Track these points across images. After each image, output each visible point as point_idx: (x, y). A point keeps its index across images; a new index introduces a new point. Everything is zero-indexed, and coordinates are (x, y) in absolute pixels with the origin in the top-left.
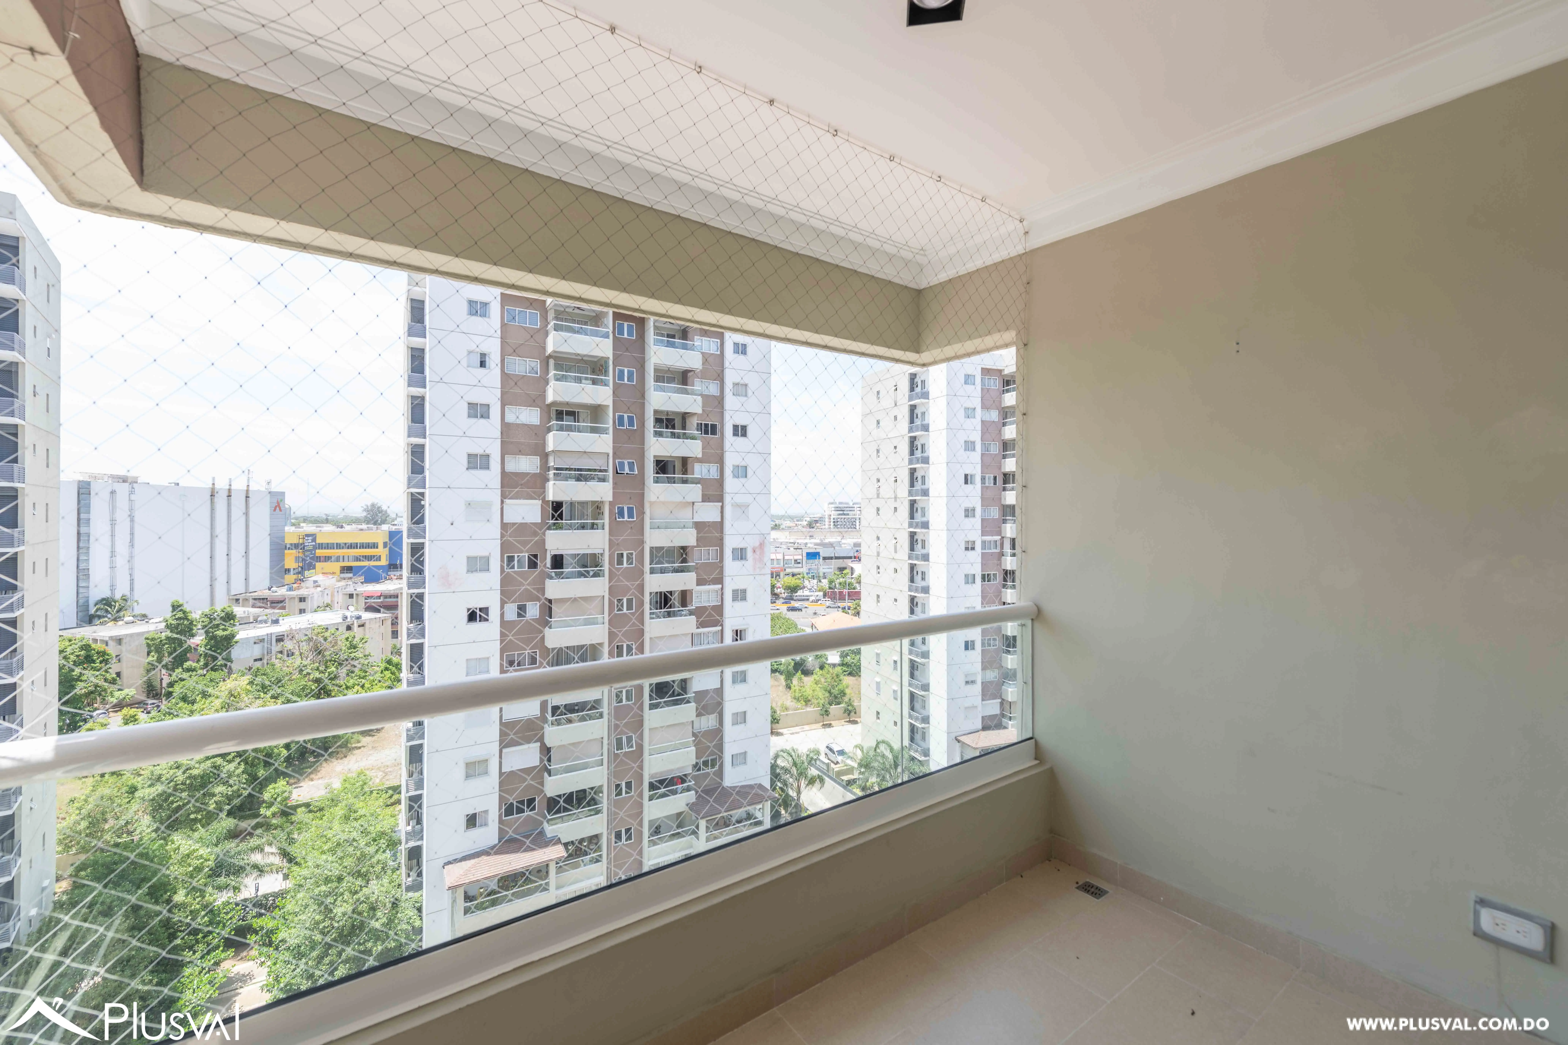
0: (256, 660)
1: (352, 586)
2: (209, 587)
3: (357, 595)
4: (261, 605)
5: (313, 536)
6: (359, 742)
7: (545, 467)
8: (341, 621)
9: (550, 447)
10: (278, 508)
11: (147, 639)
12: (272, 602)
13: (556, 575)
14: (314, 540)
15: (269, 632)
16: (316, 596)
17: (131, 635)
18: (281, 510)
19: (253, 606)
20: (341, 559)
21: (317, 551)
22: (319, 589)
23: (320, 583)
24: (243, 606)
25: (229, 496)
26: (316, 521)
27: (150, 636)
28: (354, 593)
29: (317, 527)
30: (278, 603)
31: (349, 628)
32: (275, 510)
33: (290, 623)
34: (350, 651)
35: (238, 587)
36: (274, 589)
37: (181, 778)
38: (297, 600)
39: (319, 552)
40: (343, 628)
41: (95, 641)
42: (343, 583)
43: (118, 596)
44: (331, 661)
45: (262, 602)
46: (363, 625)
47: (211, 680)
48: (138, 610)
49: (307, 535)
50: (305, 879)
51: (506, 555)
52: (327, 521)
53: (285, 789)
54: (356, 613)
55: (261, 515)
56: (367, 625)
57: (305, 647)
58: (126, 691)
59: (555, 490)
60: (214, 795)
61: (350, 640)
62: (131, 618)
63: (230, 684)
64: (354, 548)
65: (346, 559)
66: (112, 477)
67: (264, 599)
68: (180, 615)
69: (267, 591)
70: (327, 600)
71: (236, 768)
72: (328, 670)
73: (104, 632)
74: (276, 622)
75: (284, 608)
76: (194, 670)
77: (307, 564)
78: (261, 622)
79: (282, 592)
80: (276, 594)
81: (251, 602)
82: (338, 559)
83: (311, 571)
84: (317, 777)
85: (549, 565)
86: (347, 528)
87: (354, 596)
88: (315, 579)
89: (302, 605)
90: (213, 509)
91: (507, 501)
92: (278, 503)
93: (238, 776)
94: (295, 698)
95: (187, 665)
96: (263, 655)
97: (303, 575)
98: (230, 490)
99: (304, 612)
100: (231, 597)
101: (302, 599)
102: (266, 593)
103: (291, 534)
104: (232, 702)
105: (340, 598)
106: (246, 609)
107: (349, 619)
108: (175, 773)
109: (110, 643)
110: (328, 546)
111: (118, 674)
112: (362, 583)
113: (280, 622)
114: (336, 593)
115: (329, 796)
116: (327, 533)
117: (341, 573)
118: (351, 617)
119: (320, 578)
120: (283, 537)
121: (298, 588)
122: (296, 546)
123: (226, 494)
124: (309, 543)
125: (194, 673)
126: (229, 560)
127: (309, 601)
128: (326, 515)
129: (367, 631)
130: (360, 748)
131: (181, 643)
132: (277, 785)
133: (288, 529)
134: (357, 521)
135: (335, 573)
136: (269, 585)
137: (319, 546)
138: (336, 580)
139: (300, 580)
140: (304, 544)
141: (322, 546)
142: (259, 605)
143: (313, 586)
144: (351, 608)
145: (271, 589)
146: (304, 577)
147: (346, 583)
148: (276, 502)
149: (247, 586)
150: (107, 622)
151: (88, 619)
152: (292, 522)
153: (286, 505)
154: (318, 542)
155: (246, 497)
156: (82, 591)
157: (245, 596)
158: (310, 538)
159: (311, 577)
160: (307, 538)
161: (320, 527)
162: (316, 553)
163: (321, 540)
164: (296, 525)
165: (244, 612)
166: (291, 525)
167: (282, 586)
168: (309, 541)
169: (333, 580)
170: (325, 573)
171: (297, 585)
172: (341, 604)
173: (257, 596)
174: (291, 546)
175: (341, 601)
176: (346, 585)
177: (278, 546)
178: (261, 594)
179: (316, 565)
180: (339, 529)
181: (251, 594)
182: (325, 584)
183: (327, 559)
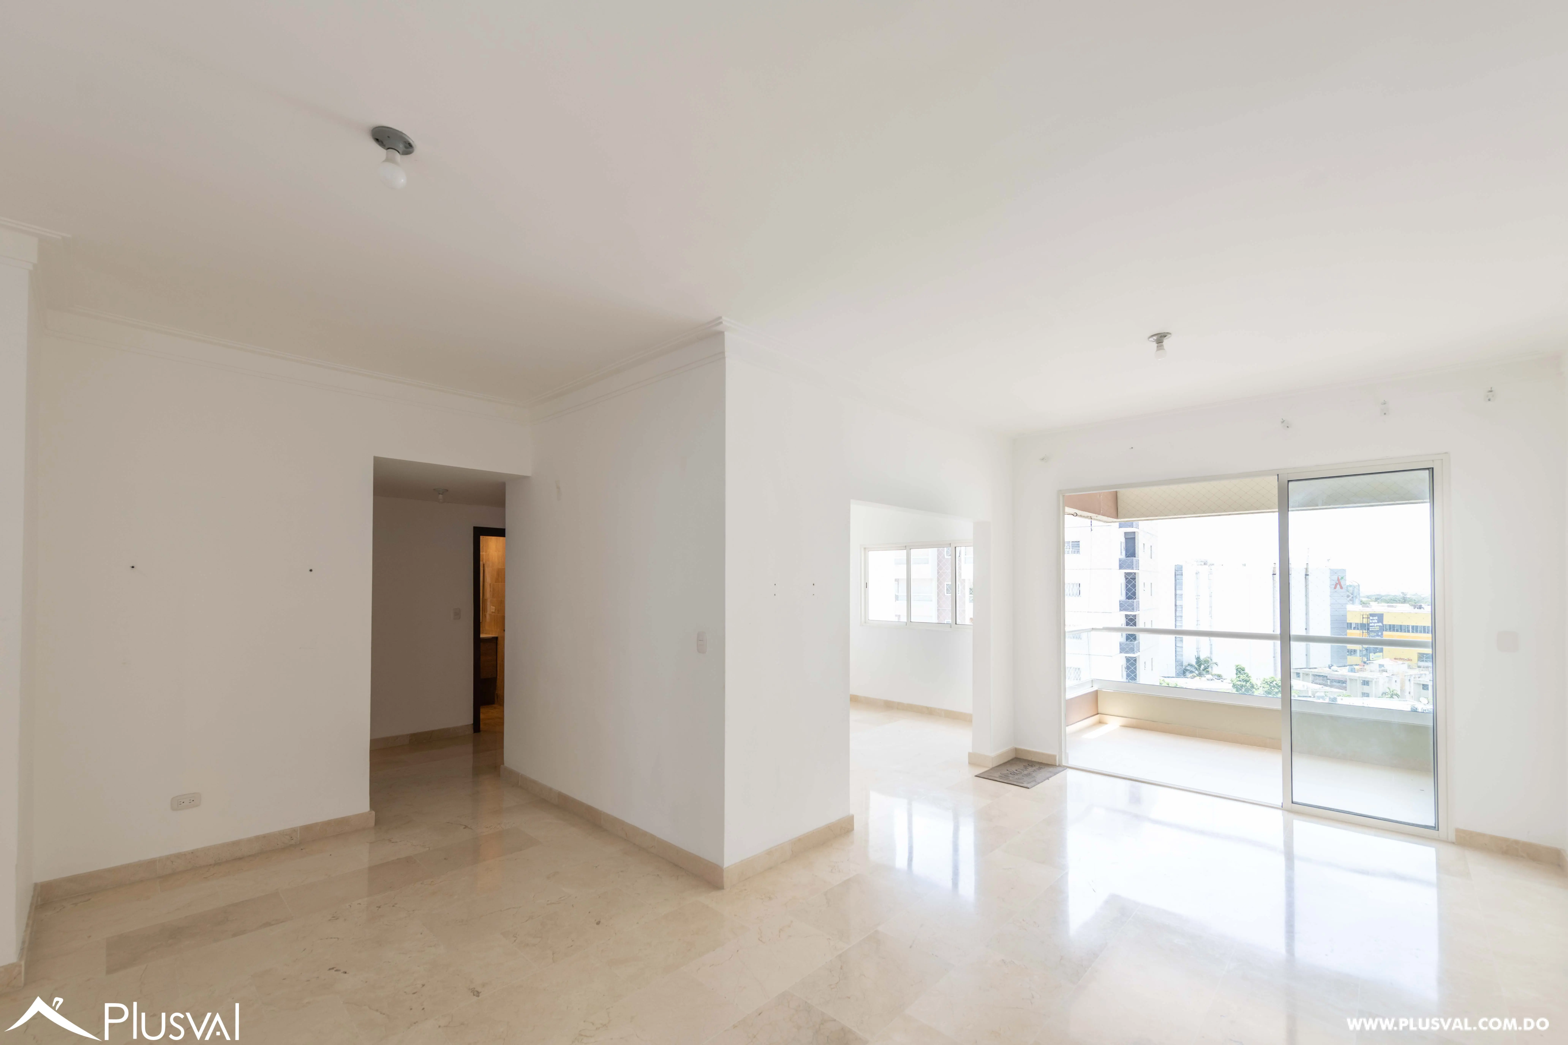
4: (1321, 682)
5: (1380, 617)
10: (1338, 586)
12: (1332, 681)
14: (1381, 621)
16: (1381, 682)
18: (1341, 588)
19: (1313, 682)
21: (1385, 633)
22: (1385, 674)
23: (1386, 667)
24: (1303, 681)
26: (1392, 601)
29: (1388, 606)
30: (1340, 683)
32: (1336, 587)
35: (1299, 662)
36: (1335, 668)
38: (1359, 683)
39: (1388, 635)
42: (1416, 671)
43: (1203, 658)
45: (1322, 679)
49: (1372, 615)
52: (1404, 600)
55: (1321, 593)
62: (1212, 677)
66: (1198, 561)
67: (1325, 677)
68: (1242, 677)
69: (1328, 669)
70: (1396, 688)
73: (1194, 683)
75: (1345, 688)
77: (1375, 644)
79: (1344, 672)
80: (1336, 673)
81: (1311, 678)
83: (1376, 655)
88: (1382, 664)
89: (1366, 689)
92: (1338, 580)
97: (1367, 656)
101: (1366, 683)
102: (1326, 671)
103: (1355, 613)
105: (1410, 687)
106: (1305, 683)
110: (1401, 628)
114: (1407, 682)
116: (1400, 614)
117: (1418, 660)
119: (1387, 662)
120: (1345, 617)
121: (1361, 670)
122: (1360, 626)
124: (1375, 625)
127: (1372, 685)
128: (1403, 593)
133: (1350, 607)
135: (1409, 660)
136: (1330, 663)
137: (1383, 628)
138: (1409, 667)
139: (1365, 663)
140: (1368, 624)
141: (1392, 628)
142: (1318, 681)
143: (1379, 671)
144: (1424, 701)
145: (1332, 668)
146: (1369, 659)
147: (1422, 672)
148: (1337, 579)
149: (1308, 662)
150: (1195, 677)
151: (1183, 672)
152: (1357, 601)
153: (1348, 583)
154: (1384, 623)
155: (1306, 575)
156: (1178, 649)
157: (1305, 671)
158: (1377, 618)
159: (1377, 660)
160: (1371, 618)
161: (1393, 606)
162: (1382, 634)
163: (1386, 621)
164: (1363, 604)
165: (1304, 686)
166: (1353, 604)
167: (1344, 666)
168: (1376, 621)
169: (1405, 666)
170: (1395, 659)
171: (1361, 667)
172: (1412, 694)
173: (1317, 672)
174: (1353, 626)
175: (1412, 691)
176: (1421, 674)
177: (1340, 624)
178: (1321, 671)
179: (1382, 648)
180: (1416, 610)
181: (1311, 670)
182: (1395, 670)
183: (1403, 644)
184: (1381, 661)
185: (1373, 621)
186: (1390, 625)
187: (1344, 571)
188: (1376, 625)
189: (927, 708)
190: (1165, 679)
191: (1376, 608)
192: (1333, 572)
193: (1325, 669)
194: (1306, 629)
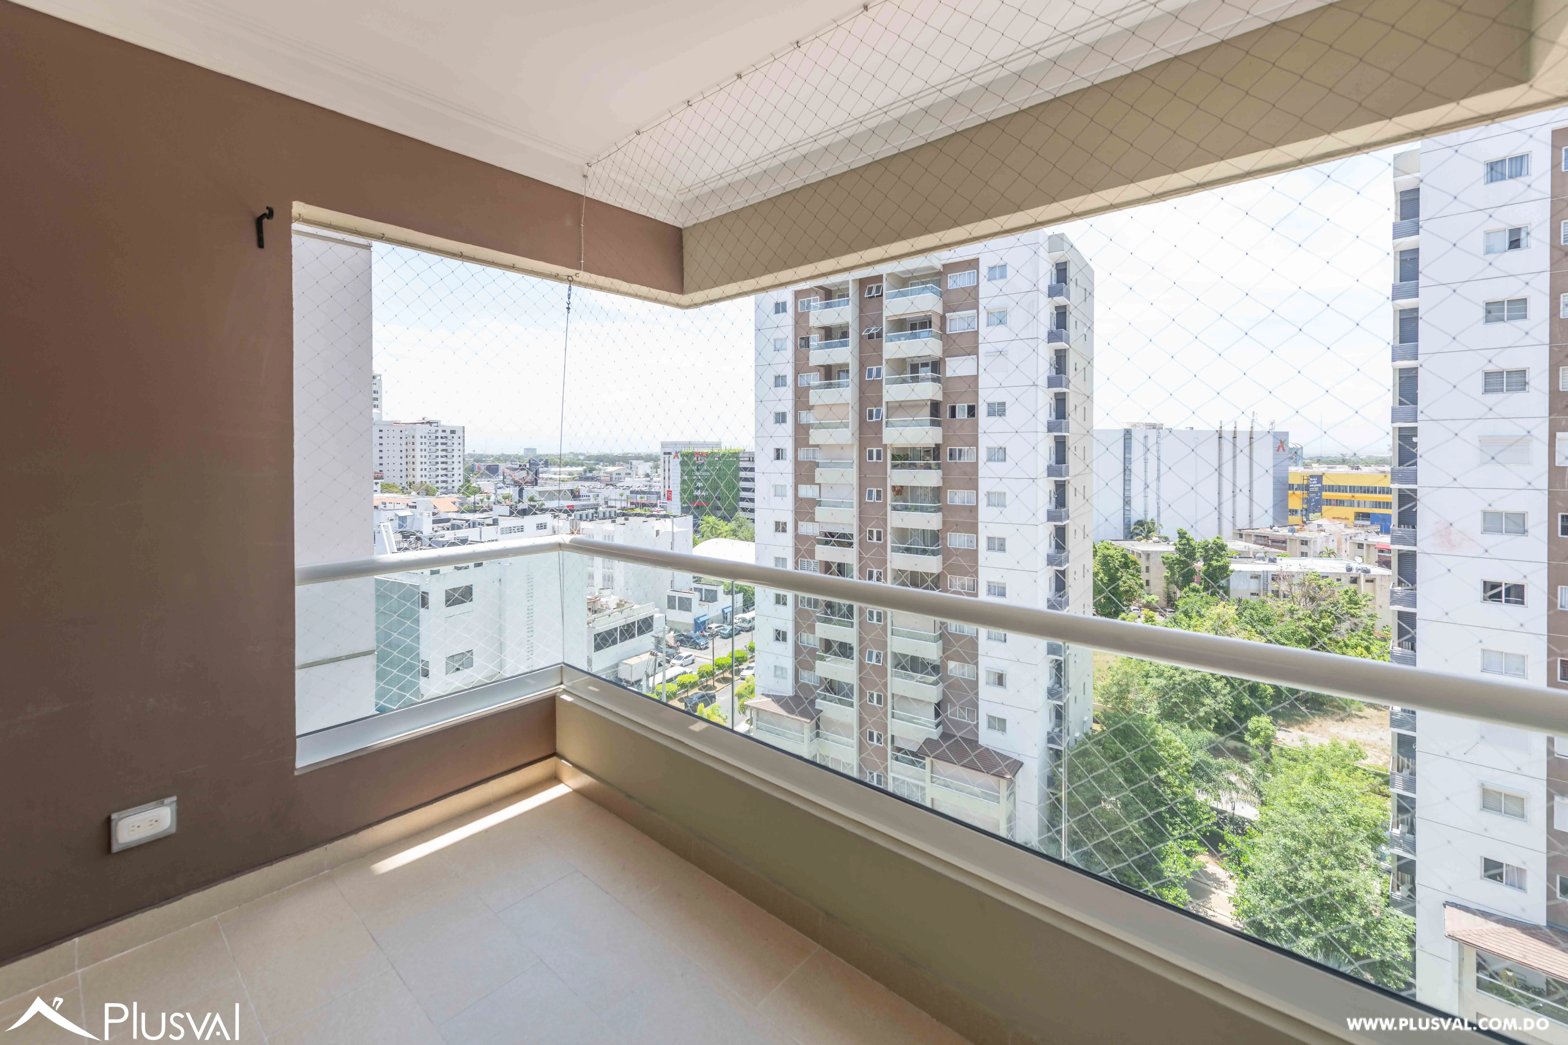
0: (1252, 594)
1: (1364, 535)
2: (1217, 520)
3: (1368, 546)
4: (1262, 542)
5: (1320, 478)
6: (1360, 710)
8: (1345, 571)
10: (1281, 449)
11: (1163, 557)
12: (1273, 541)
14: (1320, 482)
15: (1265, 570)
17: (1156, 552)
18: (1284, 450)
19: (1255, 543)
20: (1356, 504)
21: (1324, 493)
22: (1323, 534)
23: (1324, 527)
24: (1246, 541)
25: (1235, 438)
26: (1332, 462)
27: (1165, 555)
28: (1365, 543)
29: (1328, 468)
30: (1280, 543)
31: (1354, 581)
32: (1278, 450)
33: (1289, 564)
34: (1348, 606)
35: (1242, 522)
36: (1275, 528)
37: (1178, 679)
38: (1298, 543)
39: (1326, 495)
40: (1345, 580)
41: (1133, 552)
42: (1354, 531)
43: (1149, 520)
44: (1326, 611)
45: (1263, 540)
46: (1372, 581)
47: (1207, 603)
48: (1163, 534)
49: (1312, 476)
50: (1273, 822)
51: (1558, 514)
52: (1344, 462)
53: (1268, 726)
54: (1364, 566)
55: (1265, 455)
56: (1378, 581)
57: (1297, 592)
58: (1153, 597)
60: (1204, 705)
61: (1350, 593)
62: (1157, 539)
63: (1219, 609)
64: (1372, 492)
65: (1362, 505)
66: (1146, 425)
67: (1265, 537)
68: (1185, 541)
69: (1269, 529)
70: (1333, 546)
71: (1223, 688)
72: (1322, 621)
73: (1139, 546)
74: (1273, 561)
75: (1285, 549)
76: (1198, 591)
77: (1314, 505)
78: (1260, 559)
79: (1284, 532)
80: (1277, 533)
81: (1253, 538)
82: (1351, 504)
83: (1317, 514)
84: (1308, 729)
86: (1365, 470)
87: (1365, 546)
88: (1320, 523)
89: (1304, 549)
90: (1220, 450)
92: (1281, 442)
93: (1224, 696)
94: (1283, 640)
95: (1193, 585)
96: (1260, 591)
97: (1306, 516)
98: (1235, 432)
99: (1306, 556)
100: (1235, 532)
101: (1304, 542)
102: (1268, 532)
103: (1296, 473)
104: (1221, 627)
105: (1347, 547)
106: (1247, 544)
107: (1354, 571)
108: (1174, 674)
109: (1142, 555)
110: (1339, 489)
111: (1148, 582)
112: (1377, 533)
113: (1278, 561)
114: (1343, 541)
115: (1304, 750)
116: (1339, 475)
117: (1355, 519)
118: (1358, 570)
119: (1324, 522)
120: (1287, 478)
121: (1301, 530)
122: (1300, 487)
123: (1232, 435)
124: (1315, 485)
125: (1198, 594)
126: (1234, 497)
127: (1311, 544)
128: (1343, 455)
129: (1378, 589)
130: (1361, 717)
131: (1188, 565)
132: (1260, 719)
133: (1292, 469)
134: (1374, 462)
135: (1346, 519)
136: (1272, 524)
137: (1323, 489)
138: (1346, 526)
139: (1304, 522)
140: (1309, 485)
141: (1331, 488)
142: (1260, 542)
143: (1317, 530)
144: (1359, 560)
145: (1273, 528)
146: (1308, 519)
147: (1358, 531)
148: (1279, 442)
149: (1251, 522)
150: (1141, 539)
151: (1130, 535)
152: (1300, 463)
153: (1291, 446)
154: (1324, 483)
155: (1250, 438)
156: (1126, 512)
157: (1248, 531)
158: (1316, 479)
159: (1316, 520)
160: (1311, 479)
161: (1332, 468)
162: (1321, 494)
163: (1326, 482)
164: (1306, 466)
165: (1245, 547)
166: (1296, 465)
167: (1285, 526)
168: (1316, 482)
169: (1342, 526)
170: (1334, 518)
171: (1301, 527)
172: (1348, 553)
173: (1260, 533)
174: (1295, 487)
175: (1348, 550)
176: (1357, 534)
177: (1283, 487)
178: (1263, 531)
179: (1321, 508)
180: (1354, 470)
181: (1254, 531)
182: (1332, 530)
183: (1340, 503)
184: (1320, 521)
185: (1313, 482)
186: (1329, 486)
187: (1287, 434)
190: (1113, 542)
191: (1317, 469)
192: (1276, 435)
193: (1267, 529)
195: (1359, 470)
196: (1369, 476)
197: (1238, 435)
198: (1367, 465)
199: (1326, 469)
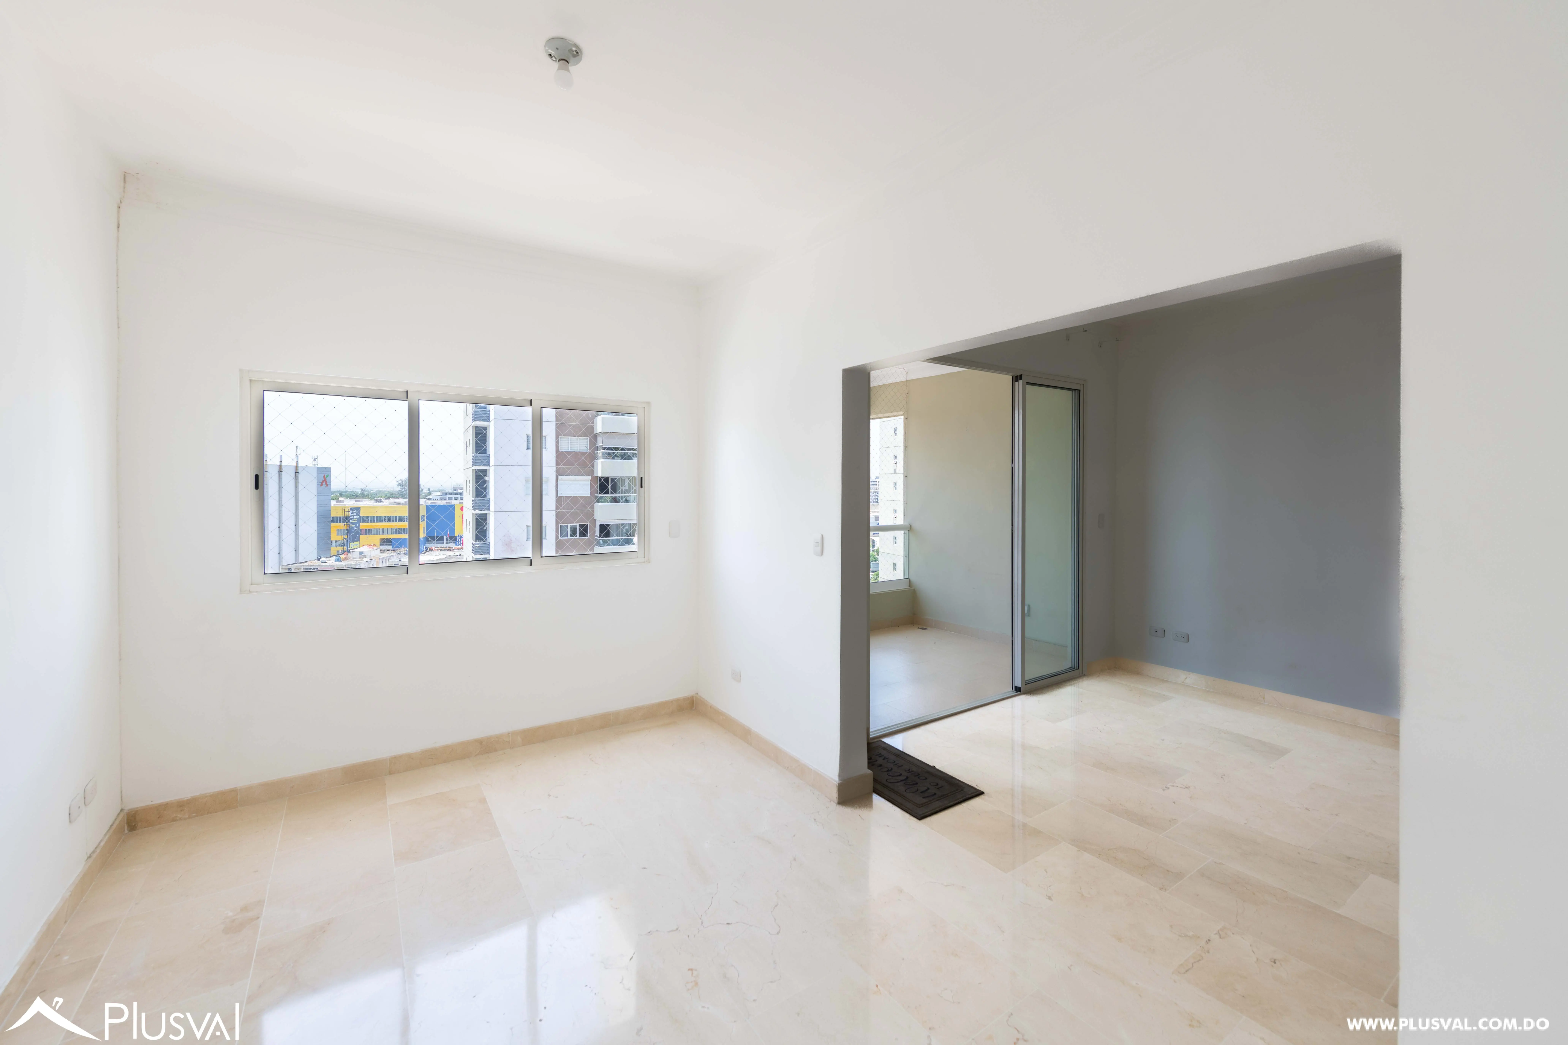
1: (395, 557)
5: (358, 509)
7: (594, 447)
9: (599, 429)
10: (324, 483)
13: (604, 542)
14: (358, 513)
18: (326, 485)
20: (381, 532)
21: (361, 524)
22: (365, 560)
23: (365, 554)
25: (280, 471)
26: (353, 495)
29: (356, 501)
32: (321, 485)
35: (290, 558)
36: (323, 559)
39: (363, 525)
42: (387, 554)
49: (350, 509)
51: (560, 525)
52: (363, 495)
55: (309, 489)
59: (603, 467)
64: (393, 521)
65: (386, 532)
69: (317, 561)
77: (353, 536)
79: (331, 562)
80: (326, 564)
82: (377, 533)
83: (355, 543)
85: (597, 533)
86: (386, 502)
91: (560, 477)
97: (348, 546)
98: (281, 466)
102: (316, 564)
103: (338, 508)
110: (371, 519)
116: (367, 507)
117: (381, 545)
119: (365, 549)
120: (328, 511)
121: (346, 559)
122: (339, 520)
123: (277, 469)
124: (353, 517)
126: (280, 532)
128: (362, 489)
133: (333, 503)
134: (392, 495)
135: (375, 545)
136: (317, 556)
137: (362, 520)
138: (379, 551)
139: (347, 551)
140: (349, 517)
141: (365, 519)
143: (360, 557)
145: (321, 560)
146: (350, 549)
148: (323, 477)
149: (297, 557)
154: (361, 515)
155: (296, 473)
157: (296, 566)
158: (355, 511)
159: (357, 548)
160: (351, 512)
161: (364, 501)
162: (359, 525)
163: (363, 514)
166: (336, 500)
167: (330, 557)
168: (355, 514)
169: (377, 551)
170: (368, 545)
171: (345, 556)
173: (309, 566)
176: (390, 556)
177: (325, 519)
178: (311, 564)
179: (359, 537)
180: (378, 503)
181: (302, 564)
182: (372, 556)
183: (369, 532)
184: (361, 549)
185: (353, 514)
186: (368, 517)
187: (329, 469)
188: (355, 517)
189: (480, 742)
191: (351, 503)
192: (320, 470)
193: (315, 562)
194: (295, 525)
195: (382, 503)
196: (386, 508)
197: (284, 469)
198: (388, 498)
199: (354, 502)
